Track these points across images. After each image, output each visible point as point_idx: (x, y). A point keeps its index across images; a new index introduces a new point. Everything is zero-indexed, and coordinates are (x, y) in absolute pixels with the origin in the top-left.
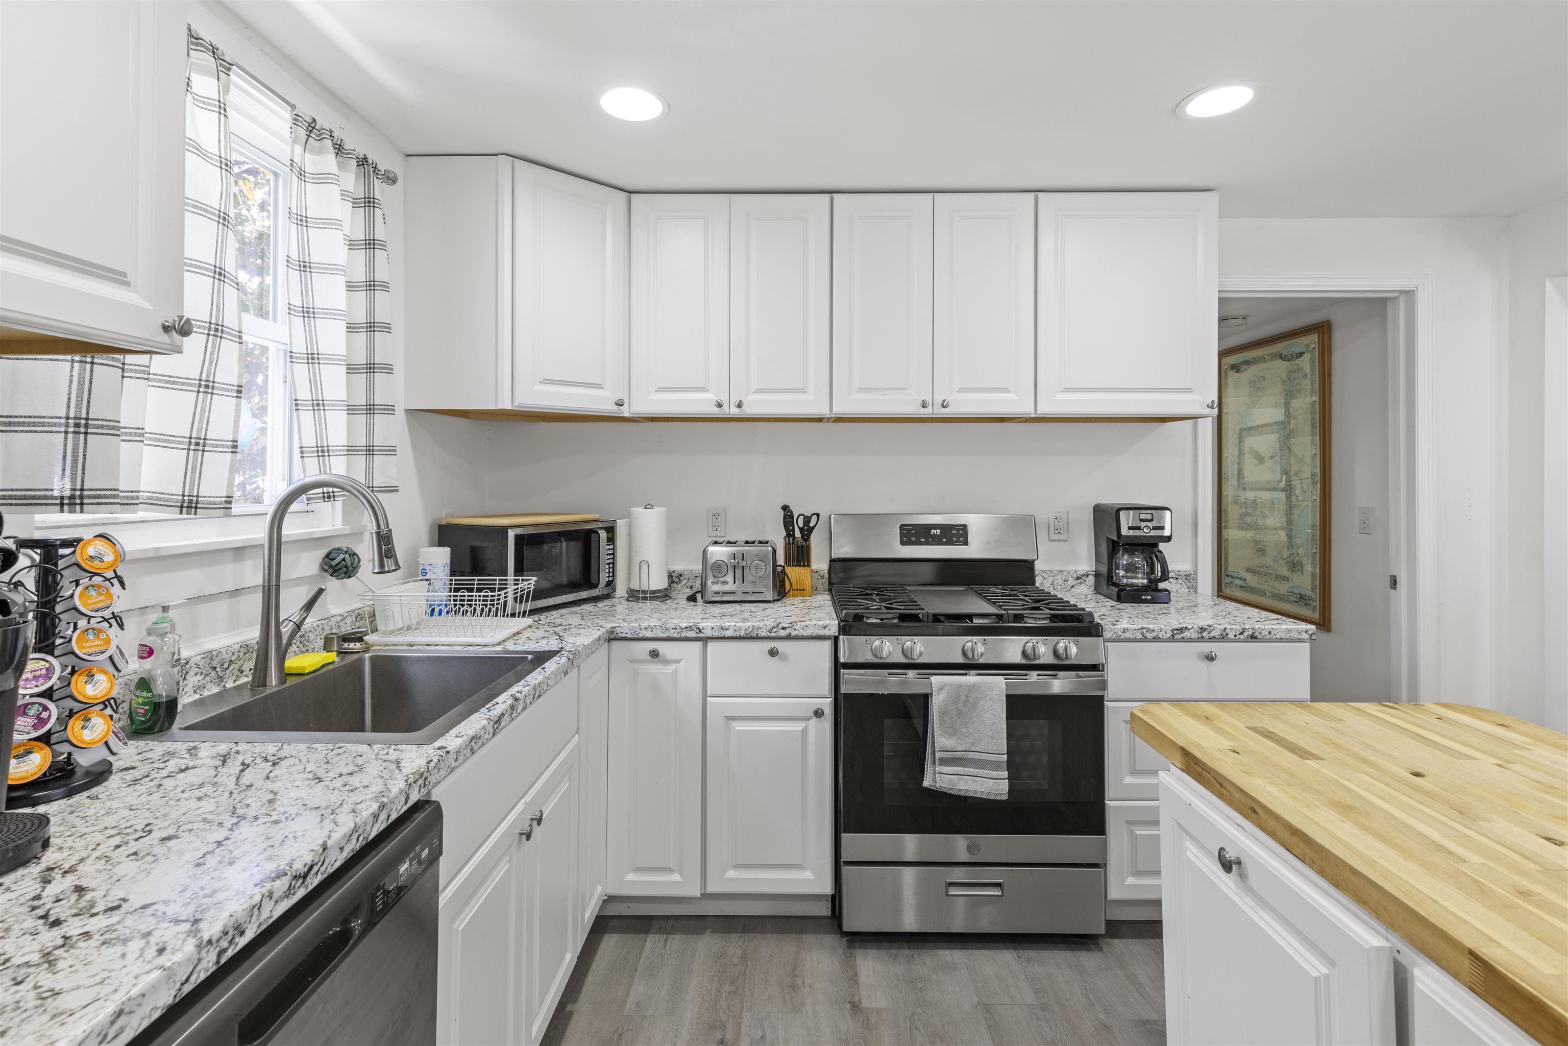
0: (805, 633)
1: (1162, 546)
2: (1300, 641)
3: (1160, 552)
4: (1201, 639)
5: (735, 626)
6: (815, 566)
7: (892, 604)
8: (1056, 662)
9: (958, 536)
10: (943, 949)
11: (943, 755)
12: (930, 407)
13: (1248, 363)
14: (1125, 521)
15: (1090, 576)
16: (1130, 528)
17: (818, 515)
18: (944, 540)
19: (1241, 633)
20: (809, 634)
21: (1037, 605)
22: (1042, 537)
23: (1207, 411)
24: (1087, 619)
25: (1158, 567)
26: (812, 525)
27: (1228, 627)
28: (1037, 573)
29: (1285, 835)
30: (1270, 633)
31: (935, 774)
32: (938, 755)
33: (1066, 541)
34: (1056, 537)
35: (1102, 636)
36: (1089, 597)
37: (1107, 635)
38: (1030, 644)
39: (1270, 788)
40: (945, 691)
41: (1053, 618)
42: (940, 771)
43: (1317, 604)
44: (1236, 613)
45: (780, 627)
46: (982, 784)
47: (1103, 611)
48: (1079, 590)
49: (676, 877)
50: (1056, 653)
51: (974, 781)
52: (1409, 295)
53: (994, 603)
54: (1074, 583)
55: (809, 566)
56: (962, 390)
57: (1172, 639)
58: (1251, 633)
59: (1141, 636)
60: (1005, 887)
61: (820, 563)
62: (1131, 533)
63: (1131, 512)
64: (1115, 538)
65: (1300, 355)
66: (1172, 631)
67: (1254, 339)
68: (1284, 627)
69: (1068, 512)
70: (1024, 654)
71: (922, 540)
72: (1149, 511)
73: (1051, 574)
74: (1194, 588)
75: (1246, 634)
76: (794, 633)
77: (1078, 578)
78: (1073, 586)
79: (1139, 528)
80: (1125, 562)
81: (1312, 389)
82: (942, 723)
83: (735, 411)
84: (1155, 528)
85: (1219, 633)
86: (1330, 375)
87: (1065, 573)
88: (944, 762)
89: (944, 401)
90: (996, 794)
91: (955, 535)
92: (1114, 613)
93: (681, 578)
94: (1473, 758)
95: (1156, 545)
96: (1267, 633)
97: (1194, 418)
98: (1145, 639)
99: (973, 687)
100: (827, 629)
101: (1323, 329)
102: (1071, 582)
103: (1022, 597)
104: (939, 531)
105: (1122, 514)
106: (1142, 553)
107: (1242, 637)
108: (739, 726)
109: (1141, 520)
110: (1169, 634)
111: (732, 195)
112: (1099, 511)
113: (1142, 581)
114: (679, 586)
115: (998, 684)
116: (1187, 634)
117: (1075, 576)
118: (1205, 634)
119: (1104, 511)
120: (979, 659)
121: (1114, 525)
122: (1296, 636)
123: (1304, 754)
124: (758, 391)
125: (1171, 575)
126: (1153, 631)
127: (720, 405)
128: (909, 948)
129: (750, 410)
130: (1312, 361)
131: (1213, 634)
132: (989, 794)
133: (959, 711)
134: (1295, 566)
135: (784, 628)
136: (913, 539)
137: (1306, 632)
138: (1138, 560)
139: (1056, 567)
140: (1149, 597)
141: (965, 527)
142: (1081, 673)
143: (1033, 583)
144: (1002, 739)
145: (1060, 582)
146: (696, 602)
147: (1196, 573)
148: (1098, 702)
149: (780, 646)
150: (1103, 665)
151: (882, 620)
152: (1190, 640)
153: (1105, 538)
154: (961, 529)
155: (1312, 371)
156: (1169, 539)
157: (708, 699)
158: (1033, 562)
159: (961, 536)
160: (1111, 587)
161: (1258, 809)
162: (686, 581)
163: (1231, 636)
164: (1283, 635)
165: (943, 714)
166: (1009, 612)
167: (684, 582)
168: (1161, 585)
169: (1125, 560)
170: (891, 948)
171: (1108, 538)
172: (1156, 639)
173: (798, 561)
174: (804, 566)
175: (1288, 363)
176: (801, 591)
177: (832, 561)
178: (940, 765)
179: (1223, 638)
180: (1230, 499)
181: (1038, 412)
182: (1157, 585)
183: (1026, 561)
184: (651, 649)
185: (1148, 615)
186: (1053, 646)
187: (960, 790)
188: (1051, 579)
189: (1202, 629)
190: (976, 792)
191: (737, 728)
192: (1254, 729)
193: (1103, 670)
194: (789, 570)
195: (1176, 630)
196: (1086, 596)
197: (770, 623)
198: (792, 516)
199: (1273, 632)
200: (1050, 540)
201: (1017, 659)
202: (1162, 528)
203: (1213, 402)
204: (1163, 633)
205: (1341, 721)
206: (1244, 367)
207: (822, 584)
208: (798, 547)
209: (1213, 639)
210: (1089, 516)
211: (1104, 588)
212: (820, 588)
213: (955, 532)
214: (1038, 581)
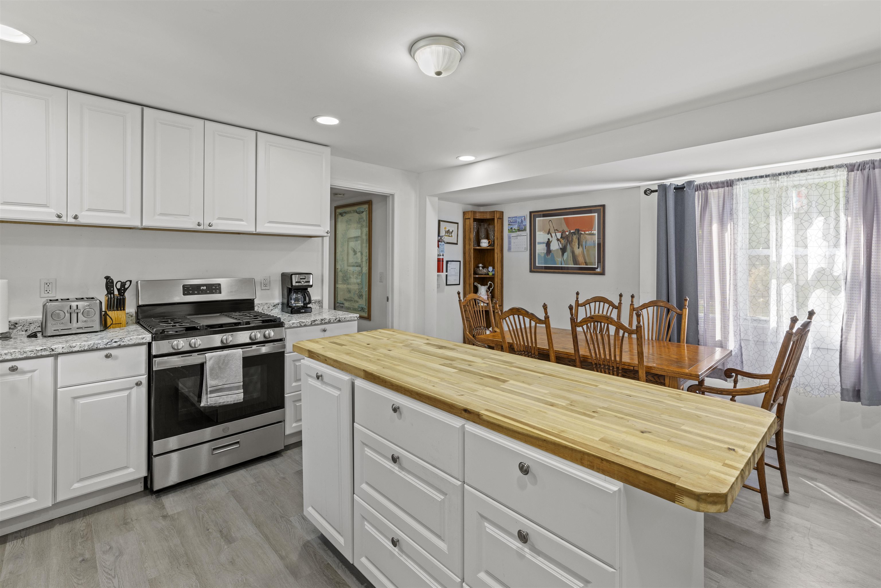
0: (130, 343)
1: (309, 289)
2: (355, 320)
3: (308, 292)
4: (322, 324)
5: (80, 344)
6: (128, 310)
7: (182, 324)
8: (265, 340)
9: (216, 289)
10: (210, 480)
11: (212, 389)
12: (202, 226)
13: (345, 213)
14: (295, 279)
15: (279, 305)
16: (296, 282)
17: (131, 281)
18: (208, 292)
19: (335, 320)
20: (133, 343)
21: (256, 317)
22: (258, 288)
23: (326, 234)
24: (278, 320)
25: (307, 299)
26: (126, 287)
27: (331, 318)
28: (255, 305)
29: (332, 362)
30: (345, 318)
31: (207, 399)
32: (209, 390)
33: (269, 289)
34: (264, 288)
35: (284, 327)
36: (279, 313)
37: (286, 326)
38: (253, 334)
39: (331, 353)
40: (213, 359)
41: (263, 321)
42: (210, 397)
43: (367, 310)
44: (335, 313)
45: (113, 341)
46: (231, 397)
47: (285, 317)
48: (275, 311)
49: (32, 500)
50: (265, 336)
51: (227, 397)
52: (393, 195)
53: (236, 318)
54: (272, 308)
55: (124, 310)
56: (219, 219)
57: (311, 325)
58: (338, 319)
59: (299, 325)
60: (241, 443)
61: (131, 308)
62: (297, 284)
63: (297, 275)
64: (290, 287)
65: (363, 212)
66: (311, 322)
67: (348, 203)
68: (349, 316)
69: (270, 277)
70: (251, 338)
71: (196, 292)
72: (304, 275)
73: (262, 305)
74: (321, 307)
75: (337, 320)
76: (122, 344)
77: (274, 306)
78: (272, 310)
79: (300, 282)
80: (294, 297)
81: (366, 226)
82: (211, 374)
83: (71, 220)
84: (306, 282)
85: (328, 321)
86: (372, 221)
87: (268, 304)
88: (212, 392)
89: (210, 223)
90: (238, 400)
91: (214, 289)
92: (290, 318)
93: (17, 326)
94: (382, 339)
95: (307, 289)
96: (344, 319)
97: (323, 237)
98: (301, 326)
99: (226, 356)
100: (144, 339)
101: (369, 203)
102: (271, 308)
103: (249, 315)
104: (205, 288)
105: (293, 276)
106: (301, 293)
107: (335, 321)
108: (82, 401)
109: (301, 279)
110: (310, 323)
111: (69, 91)
112: (283, 275)
113: (301, 304)
114: (15, 330)
115: (239, 352)
116: (316, 322)
117: (273, 305)
118: (323, 322)
119: (286, 276)
120: (229, 343)
121: (290, 281)
122: (353, 319)
123: (342, 345)
124: (89, 210)
125: (312, 302)
126: (304, 322)
127: (59, 217)
128: (192, 486)
129: (82, 220)
130: (366, 215)
131: (326, 321)
132: (234, 401)
133: (220, 368)
134: (360, 296)
135: (115, 342)
136: (191, 292)
137: (356, 317)
138: (300, 296)
139: (264, 302)
140: (304, 311)
141: (219, 285)
142: (275, 343)
143: (254, 309)
144: (240, 376)
145: (266, 308)
146: (37, 337)
147: (322, 300)
148: (283, 353)
149: (113, 352)
150: (284, 338)
151: (177, 332)
152: (318, 325)
153: (286, 287)
154: (217, 286)
155: (366, 219)
156: (311, 286)
157: (58, 389)
158: (254, 300)
159: (218, 289)
160: (288, 308)
161: (327, 359)
162: (21, 327)
163: (332, 321)
164: (349, 319)
165: (212, 369)
166: (244, 321)
167: (19, 328)
168: (309, 306)
169: (294, 296)
170: (182, 490)
171: (287, 287)
172: (305, 326)
173: (117, 307)
174: (121, 310)
175: (359, 215)
176: (119, 324)
177: (139, 307)
178: (210, 394)
179: (329, 322)
180: (339, 270)
181: (257, 231)
182: (307, 306)
183: (250, 300)
184: (10, 366)
185: (303, 317)
186: (263, 333)
187: (220, 403)
188: (262, 307)
189: (322, 320)
190: (228, 402)
191: (81, 402)
192: (330, 342)
193: (284, 341)
194: (110, 313)
195: (313, 321)
196: (278, 313)
197: (105, 341)
198: (113, 282)
199: (346, 318)
200: (262, 290)
201: (248, 341)
202: (309, 282)
203: (328, 231)
204: (308, 323)
205: (355, 336)
206: (344, 214)
207: (131, 320)
208: (117, 299)
209: (326, 323)
210: (279, 278)
211: (286, 309)
212: (130, 322)
213: (214, 287)
214: (256, 309)
